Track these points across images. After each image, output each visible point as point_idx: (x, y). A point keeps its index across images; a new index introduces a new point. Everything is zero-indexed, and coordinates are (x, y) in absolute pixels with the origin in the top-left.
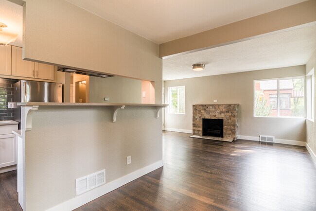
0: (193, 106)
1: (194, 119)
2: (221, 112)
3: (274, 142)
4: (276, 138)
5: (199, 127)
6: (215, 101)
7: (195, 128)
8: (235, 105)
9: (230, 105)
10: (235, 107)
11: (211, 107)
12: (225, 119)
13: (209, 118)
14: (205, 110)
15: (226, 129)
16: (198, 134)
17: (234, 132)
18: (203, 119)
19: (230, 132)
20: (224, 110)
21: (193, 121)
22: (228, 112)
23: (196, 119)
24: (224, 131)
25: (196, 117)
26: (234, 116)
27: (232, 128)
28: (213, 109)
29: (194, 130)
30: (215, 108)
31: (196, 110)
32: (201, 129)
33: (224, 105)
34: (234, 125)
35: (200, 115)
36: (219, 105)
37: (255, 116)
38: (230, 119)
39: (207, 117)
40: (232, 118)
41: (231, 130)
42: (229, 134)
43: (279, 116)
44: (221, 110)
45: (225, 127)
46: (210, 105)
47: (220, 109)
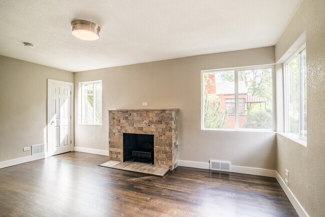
0: (110, 112)
1: (111, 134)
2: (151, 123)
3: (230, 171)
4: (233, 164)
5: (118, 147)
6: (145, 105)
7: (113, 149)
8: (171, 110)
9: (163, 111)
10: (171, 114)
11: (135, 114)
12: (156, 135)
13: (133, 132)
14: (126, 118)
15: (158, 152)
16: (117, 159)
17: (170, 157)
18: (124, 134)
19: (164, 155)
20: (154, 120)
21: (110, 137)
22: (160, 122)
23: (114, 134)
24: (155, 155)
25: (114, 131)
26: (170, 130)
27: (168, 149)
28: (139, 118)
29: (111, 152)
30: (141, 115)
31: (114, 118)
32: (121, 150)
33: (155, 110)
34: (170, 145)
35: (119, 128)
36: (147, 111)
37: (203, 128)
38: (164, 134)
39: (130, 130)
40: (168, 133)
41: (166, 153)
42: (162, 160)
43: (237, 128)
44: (151, 119)
45: (156, 147)
46: (134, 111)
47: (149, 117)
